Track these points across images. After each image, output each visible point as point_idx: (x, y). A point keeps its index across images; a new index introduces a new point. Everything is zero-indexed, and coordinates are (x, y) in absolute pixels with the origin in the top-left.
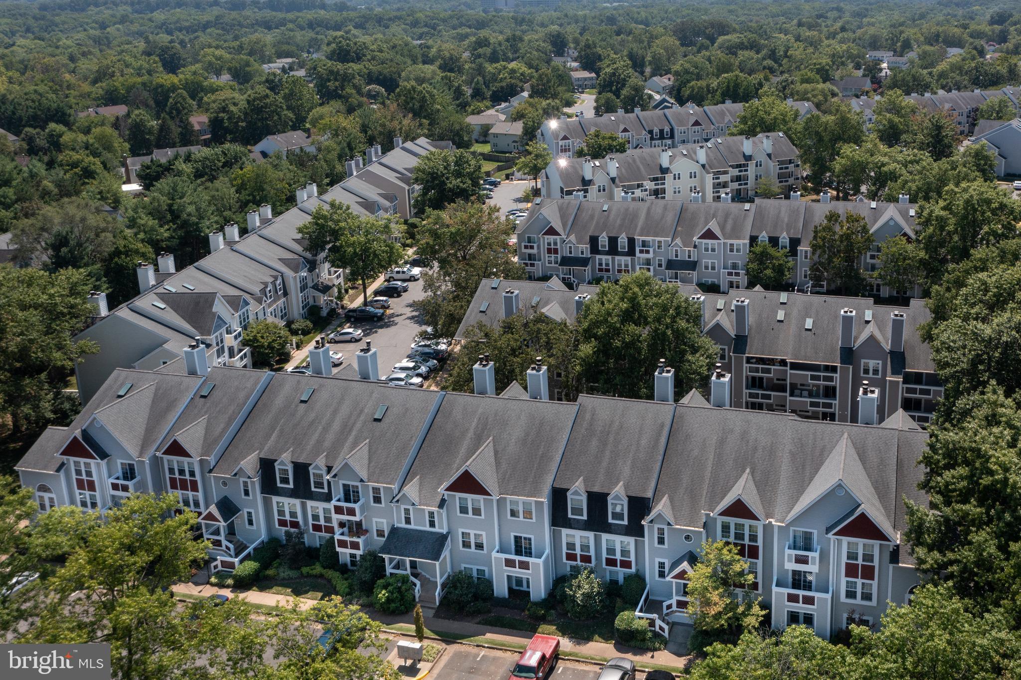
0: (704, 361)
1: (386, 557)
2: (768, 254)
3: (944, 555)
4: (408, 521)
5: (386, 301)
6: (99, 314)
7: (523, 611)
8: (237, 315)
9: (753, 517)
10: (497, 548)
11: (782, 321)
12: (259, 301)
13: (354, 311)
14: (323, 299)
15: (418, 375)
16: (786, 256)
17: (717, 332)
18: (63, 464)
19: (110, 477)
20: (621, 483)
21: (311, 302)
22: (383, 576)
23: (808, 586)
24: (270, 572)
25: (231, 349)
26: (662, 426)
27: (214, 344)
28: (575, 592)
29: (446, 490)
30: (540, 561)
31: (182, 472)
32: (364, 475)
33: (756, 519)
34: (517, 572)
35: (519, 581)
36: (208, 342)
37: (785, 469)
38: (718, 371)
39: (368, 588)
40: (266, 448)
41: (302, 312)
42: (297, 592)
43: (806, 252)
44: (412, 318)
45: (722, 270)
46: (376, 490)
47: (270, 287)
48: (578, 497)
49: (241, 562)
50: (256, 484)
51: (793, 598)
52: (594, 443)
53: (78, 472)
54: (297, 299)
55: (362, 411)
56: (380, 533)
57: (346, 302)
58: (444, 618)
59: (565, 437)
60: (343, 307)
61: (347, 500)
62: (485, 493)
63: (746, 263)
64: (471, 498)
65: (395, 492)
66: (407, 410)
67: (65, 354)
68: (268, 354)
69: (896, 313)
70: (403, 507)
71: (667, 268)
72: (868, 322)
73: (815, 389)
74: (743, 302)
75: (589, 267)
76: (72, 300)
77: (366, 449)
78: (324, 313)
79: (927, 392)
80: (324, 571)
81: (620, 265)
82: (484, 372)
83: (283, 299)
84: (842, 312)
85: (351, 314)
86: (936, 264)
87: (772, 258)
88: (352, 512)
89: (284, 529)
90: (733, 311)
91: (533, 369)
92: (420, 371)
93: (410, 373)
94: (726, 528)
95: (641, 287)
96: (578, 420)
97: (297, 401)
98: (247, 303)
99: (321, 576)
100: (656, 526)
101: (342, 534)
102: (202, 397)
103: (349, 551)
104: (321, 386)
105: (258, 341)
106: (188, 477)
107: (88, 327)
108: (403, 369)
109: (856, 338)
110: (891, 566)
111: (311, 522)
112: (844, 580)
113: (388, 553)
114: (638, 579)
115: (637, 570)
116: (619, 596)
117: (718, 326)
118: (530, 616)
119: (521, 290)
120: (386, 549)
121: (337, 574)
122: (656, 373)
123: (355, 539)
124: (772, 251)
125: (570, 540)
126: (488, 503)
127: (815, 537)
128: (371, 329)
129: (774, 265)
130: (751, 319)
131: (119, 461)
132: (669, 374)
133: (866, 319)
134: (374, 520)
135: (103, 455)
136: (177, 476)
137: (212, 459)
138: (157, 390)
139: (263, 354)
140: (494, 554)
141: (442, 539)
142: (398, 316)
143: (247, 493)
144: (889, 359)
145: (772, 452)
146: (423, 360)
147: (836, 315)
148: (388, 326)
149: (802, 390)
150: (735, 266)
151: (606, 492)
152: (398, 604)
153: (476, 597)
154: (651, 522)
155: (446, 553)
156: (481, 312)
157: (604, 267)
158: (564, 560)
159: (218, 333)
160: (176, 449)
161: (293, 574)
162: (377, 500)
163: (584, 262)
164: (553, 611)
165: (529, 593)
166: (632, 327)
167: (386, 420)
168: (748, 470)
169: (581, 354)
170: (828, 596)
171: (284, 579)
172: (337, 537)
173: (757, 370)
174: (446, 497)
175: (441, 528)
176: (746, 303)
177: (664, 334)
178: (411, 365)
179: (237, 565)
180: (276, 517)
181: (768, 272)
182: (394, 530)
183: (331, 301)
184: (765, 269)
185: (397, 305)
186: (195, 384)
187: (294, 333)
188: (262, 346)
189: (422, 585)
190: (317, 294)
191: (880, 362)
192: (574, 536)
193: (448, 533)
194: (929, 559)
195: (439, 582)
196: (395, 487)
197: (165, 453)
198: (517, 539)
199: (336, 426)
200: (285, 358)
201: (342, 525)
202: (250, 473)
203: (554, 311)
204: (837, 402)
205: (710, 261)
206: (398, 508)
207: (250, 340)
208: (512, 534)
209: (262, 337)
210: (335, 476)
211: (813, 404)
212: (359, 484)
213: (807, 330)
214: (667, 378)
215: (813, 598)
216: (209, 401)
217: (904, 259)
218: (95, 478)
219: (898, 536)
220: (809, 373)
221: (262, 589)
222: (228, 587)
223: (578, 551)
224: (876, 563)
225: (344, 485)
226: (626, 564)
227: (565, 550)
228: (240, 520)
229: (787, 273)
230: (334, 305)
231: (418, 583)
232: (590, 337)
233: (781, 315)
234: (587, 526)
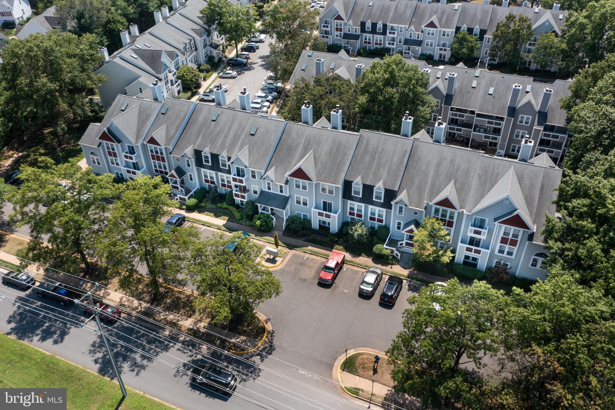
0: (428, 110)
1: (259, 205)
2: (466, 38)
3: (564, 245)
4: (269, 188)
5: (248, 55)
6: (105, 59)
7: (327, 237)
8: (173, 62)
9: (453, 207)
10: (314, 206)
11: (475, 88)
12: (183, 54)
13: (231, 60)
14: (215, 52)
15: (268, 101)
16: (476, 41)
17: (436, 91)
18: (100, 144)
19: (123, 152)
20: (382, 181)
21: (209, 54)
22: (257, 213)
23: (477, 245)
24: (203, 204)
25: (171, 81)
26: (406, 152)
27: (163, 79)
28: (354, 233)
29: (289, 176)
30: (336, 215)
31: (157, 152)
32: (247, 164)
33: (455, 208)
34: (324, 219)
35: (324, 222)
36: (160, 78)
37: (474, 184)
38: (439, 121)
39: (251, 218)
40: (197, 144)
41: (205, 59)
42: (217, 216)
43: (489, 38)
44: (262, 65)
45: (436, 47)
46: (253, 172)
47: (188, 46)
48: (357, 186)
49: (189, 198)
50: (193, 162)
51: (468, 250)
52: (368, 157)
53: (108, 148)
54: (202, 53)
55: (244, 129)
56: (255, 192)
57: (227, 54)
58: (288, 236)
59: (352, 153)
60: (225, 57)
61: (239, 175)
62: (310, 180)
63: (451, 43)
64: (301, 182)
65: (263, 174)
66: (267, 130)
67: (92, 81)
68: (191, 84)
69: (548, 89)
70: (267, 182)
71: (404, 44)
72: (527, 92)
73: (489, 129)
74: (453, 75)
75: (359, 41)
76: (91, 52)
77: (247, 150)
78: (216, 60)
79: (557, 137)
80: (228, 207)
81: (377, 40)
82: (307, 111)
83: (195, 53)
84: (514, 86)
85: (230, 61)
86: (572, 53)
87: (467, 41)
88: (241, 181)
89: (208, 184)
90: (446, 79)
91: (334, 111)
92: (268, 99)
93: (263, 99)
94: (437, 211)
95: (397, 65)
96: (359, 144)
97: (210, 120)
98: (177, 56)
99: (227, 209)
100: (399, 205)
101: (236, 191)
102: (162, 114)
103: (240, 199)
104: (222, 112)
105: (184, 77)
106: (160, 155)
107: (101, 66)
108: (259, 97)
109: (519, 102)
110: (527, 242)
111: (220, 182)
112: (499, 244)
113: (260, 203)
114: (386, 228)
115: (386, 224)
116: (375, 235)
117: (437, 88)
118: (329, 240)
119: (325, 58)
120: (259, 200)
121: (234, 209)
122: (403, 119)
123: (243, 194)
124: (468, 37)
125: (352, 206)
126: (311, 185)
127: (487, 222)
128: (241, 71)
129: (468, 46)
130: (456, 85)
131: (127, 145)
132: (410, 121)
133: (527, 90)
134: (252, 186)
135: (119, 141)
136: (154, 154)
137: (171, 148)
138: (140, 108)
139: (188, 84)
140: (313, 209)
141: (286, 200)
142: (254, 64)
143: (189, 165)
144: (537, 116)
145: (467, 173)
146: (270, 92)
147: (508, 87)
148: (250, 70)
149: (480, 128)
150: (444, 45)
151: (373, 185)
152: (265, 228)
153: (303, 228)
154: (396, 203)
155: (288, 206)
156: (302, 70)
157: (367, 41)
158: (348, 215)
159: (165, 73)
160: (152, 141)
161: (214, 206)
162: (254, 176)
163: (356, 37)
164: (341, 239)
165: (329, 228)
166: (390, 89)
167: (257, 135)
168: (453, 182)
169: (359, 102)
170: (489, 251)
171: (209, 208)
172: (234, 192)
173: (456, 115)
174: (289, 179)
175: (286, 194)
176: (455, 76)
177: (408, 94)
178: (264, 95)
179: (187, 199)
180: (204, 178)
181: (464, 50)
182: (262, 192)
183: (219, 53)
184: (463, 48)
185: (254, 57)
186: (157, 106)
187: (201, 71)
188: (187, 80)
189: (276, 219)
190: (212, 49)
191: (531, 117)
192: (354, 205)
193: (290, 196)
194: (555, 247)
195: (285, 219)
196: (263, 171)
197: (148, 142)
198: (325, 203)
199: (231, 135)
200: (198, 86)
201: (236, 186)
202: (190, 156)
203: (343, 72)
204: (500, 137)
205: (430, 41)
206: (264, 182)
207: (180, 76)
208: (322, 200)
209: (187, 75)
210: (232, 163)
211: (485, 137)
212: (245, 168)
213: (489, 94)
214: (409, 123)
215: (480, 251)
216: (166, 116)
217: (551, 48)
218: (116, 151)
219: (535, 227)
220: (487, 120)
221: (200, 212)
222: (184, 209)
223: (355, 212)
224: (519, 239)
225: (237, 168)
226: (380, 221)
227: (348, 210)
228: (186, 178)
229: (475, 51)
230: (221, 56)
231: (274, 218)
232: (365, 92)
233: (474, 84)
234: (361, 200)
